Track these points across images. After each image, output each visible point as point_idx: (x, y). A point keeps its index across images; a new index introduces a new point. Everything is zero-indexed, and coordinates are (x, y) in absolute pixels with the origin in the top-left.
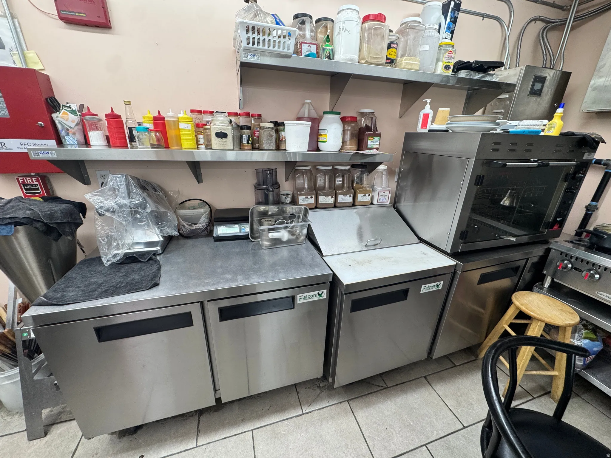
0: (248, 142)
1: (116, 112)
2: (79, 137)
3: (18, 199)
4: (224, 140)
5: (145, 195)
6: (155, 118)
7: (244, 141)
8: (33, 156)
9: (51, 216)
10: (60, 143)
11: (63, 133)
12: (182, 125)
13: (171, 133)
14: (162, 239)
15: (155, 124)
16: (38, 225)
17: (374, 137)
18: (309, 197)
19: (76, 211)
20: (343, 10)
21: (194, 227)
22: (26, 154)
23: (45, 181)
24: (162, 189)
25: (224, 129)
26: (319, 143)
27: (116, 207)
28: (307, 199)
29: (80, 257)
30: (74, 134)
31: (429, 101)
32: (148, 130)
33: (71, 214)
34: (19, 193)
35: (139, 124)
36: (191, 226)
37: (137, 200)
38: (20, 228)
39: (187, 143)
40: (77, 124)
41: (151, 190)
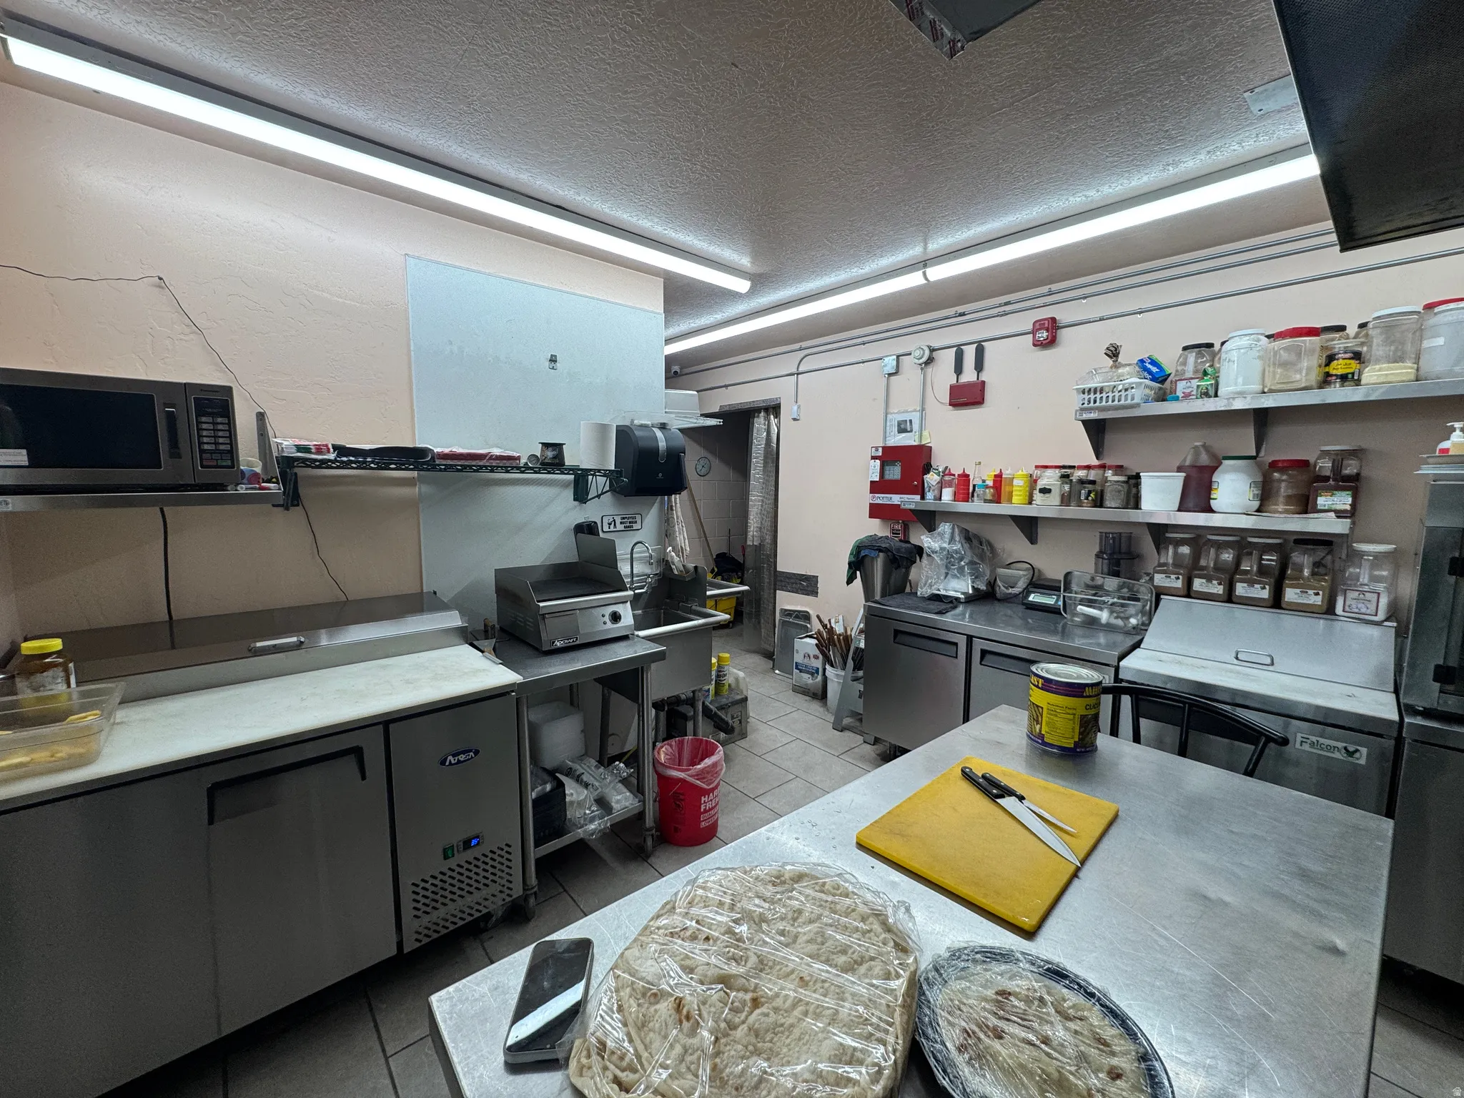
0: (1087, 499)
1: (967, 472)
2: (937, 492)
3: (887, 537)
4: (1047, 495)
5: (966, 546)
6: (995, 476)
7: (1083, 498)
8: (902, 507)
9: (898, 550)
10: (923, 498)
11: (927, 490)
12: (1015, 482)
13: (1005, 489)
14: (971, 592)
15: (995, 481)
16: (890, 554)
17: (1335, 492)
18: (1173, 577)
19: (915, 551)
20: (1233, 337)
21: (1010, 591)
22: (899, 505)
23: (906, 528)
24: (990, 544)
25: (1048, 485)
26: (1212, 501)
27: (938, 549)
28: (1169, 580)
29: (908, 590)
30: (933, 490)
31: (1458, 425)
32: (987, 487)
33: (911, 553)
34: (887, 533)
35: (984, 481)
36: (1007, 588)
37: (957, 546)
38: (881, 554)
39: (1018, 497)
40: (938, 483)
41: (975, 542)
